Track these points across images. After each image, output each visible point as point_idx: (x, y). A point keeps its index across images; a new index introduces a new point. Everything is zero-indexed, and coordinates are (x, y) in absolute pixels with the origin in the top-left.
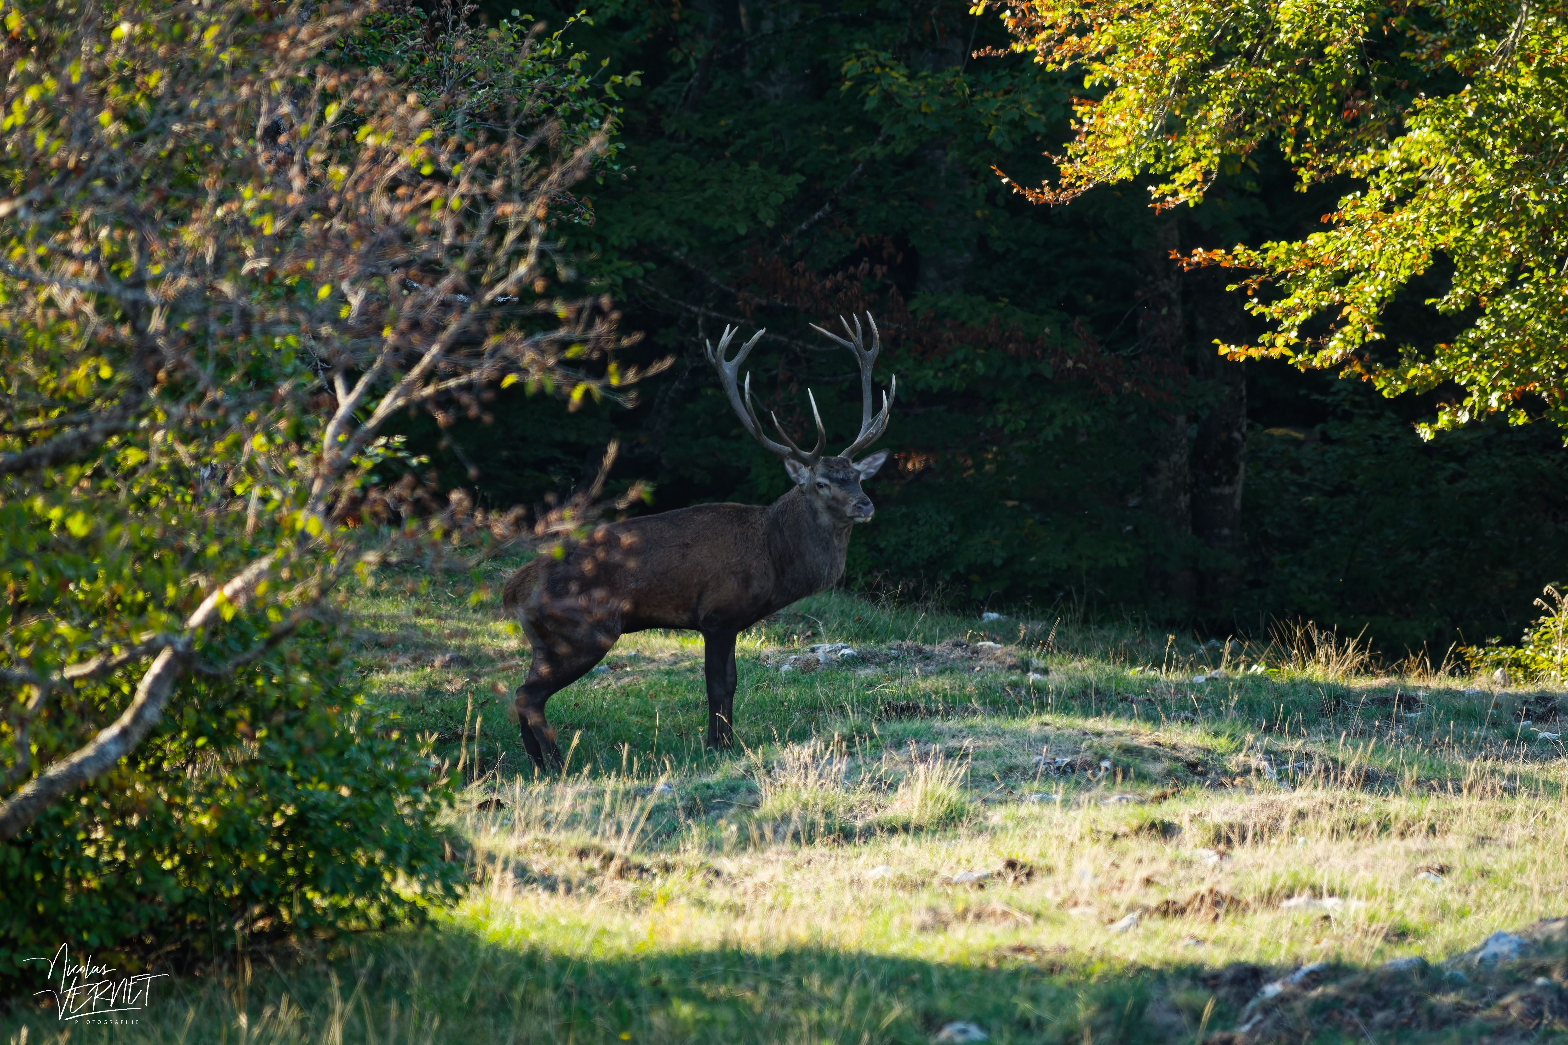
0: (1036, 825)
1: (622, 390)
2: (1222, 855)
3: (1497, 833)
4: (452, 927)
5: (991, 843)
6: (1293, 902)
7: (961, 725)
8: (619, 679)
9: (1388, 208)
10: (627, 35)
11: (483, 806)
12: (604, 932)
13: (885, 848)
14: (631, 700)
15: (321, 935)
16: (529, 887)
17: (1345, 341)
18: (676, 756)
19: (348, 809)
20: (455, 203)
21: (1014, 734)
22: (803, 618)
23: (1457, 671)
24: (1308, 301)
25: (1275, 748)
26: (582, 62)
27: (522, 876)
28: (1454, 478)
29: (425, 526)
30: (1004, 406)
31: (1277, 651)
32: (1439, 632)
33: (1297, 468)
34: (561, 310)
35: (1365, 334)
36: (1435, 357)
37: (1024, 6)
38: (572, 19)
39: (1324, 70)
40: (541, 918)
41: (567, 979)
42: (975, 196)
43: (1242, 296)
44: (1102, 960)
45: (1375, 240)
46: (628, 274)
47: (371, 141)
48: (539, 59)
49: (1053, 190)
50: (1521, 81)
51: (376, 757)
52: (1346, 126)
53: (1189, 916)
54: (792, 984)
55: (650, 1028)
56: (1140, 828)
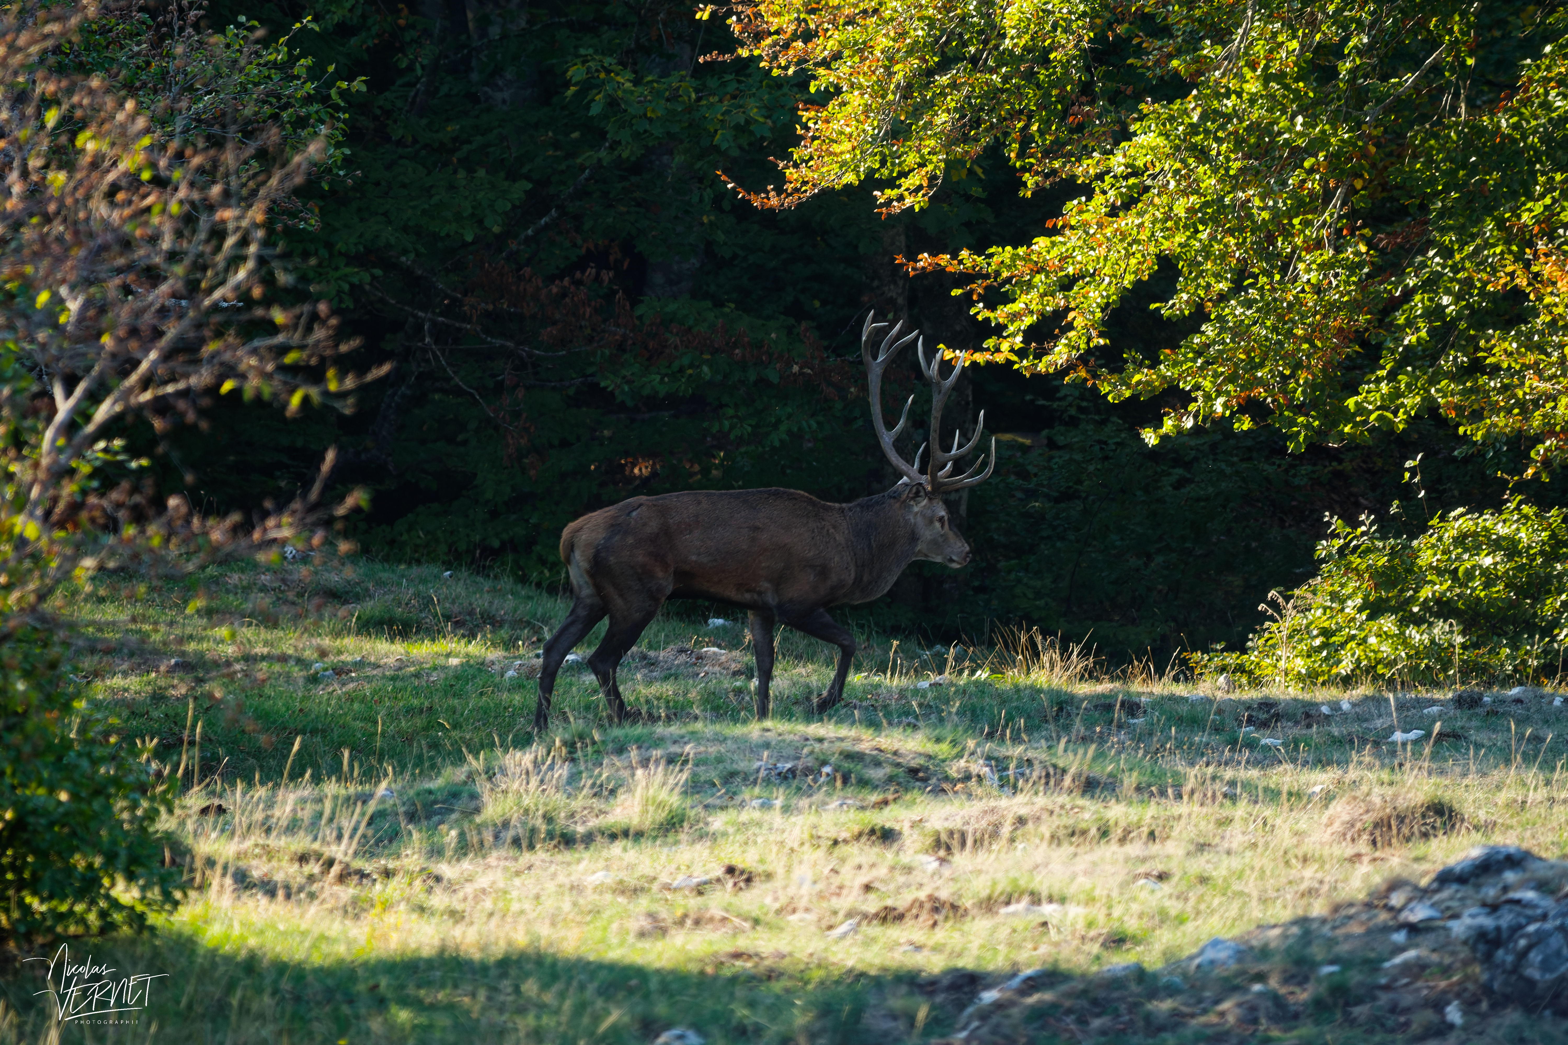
0: (757, 830)
1: (342, 395)
2: (942, 861)
3: (1217, 840)
4: (170, 933)
5: (712, 849)
6: (1012, 908)
7: (683, 731)
8: (344, 684)
9: (1113, 212)
10: (353, 41)
11: (205, 811)
12: (323, 938)
13: (605, 853)
14: (356, 706)
15: (40, 940)
16: (248, 893)
17: (1071, 347)
18: (399, 762)
19: (66, 814)
20: (174, 208)
21: (735, 739)
22: (528, 623)
23: (1182, 677)
24: (1033, 307)
25: (996, 754)
26: (309, 68)
27: (242, 882)
28: (1179, 485)
29: (143, 532)
30: (731, 412)
31: (1001, 656)
32: (1164, 638)
33: (1024, 475)
34: (279, 316)
35: (1089, 339)
36: (1160, 363)
37: (749, 12)
38: (298, 25)
39: (1049, 76)
40: (260, 924)
41: (285, 985)
42: (701, 200)
43: (968, 300)
44: (819, 966)
45: (1100, 245)
46: (356, 280)
47: (91, 146)
48: (265, 65)
49: (779, 195)
50: (1246, 86)
51: (95, 762)
52: (1071, 131)
53: (908, 922)
54: (509, 990)
55: (368, 1033)
56: (861, 834)
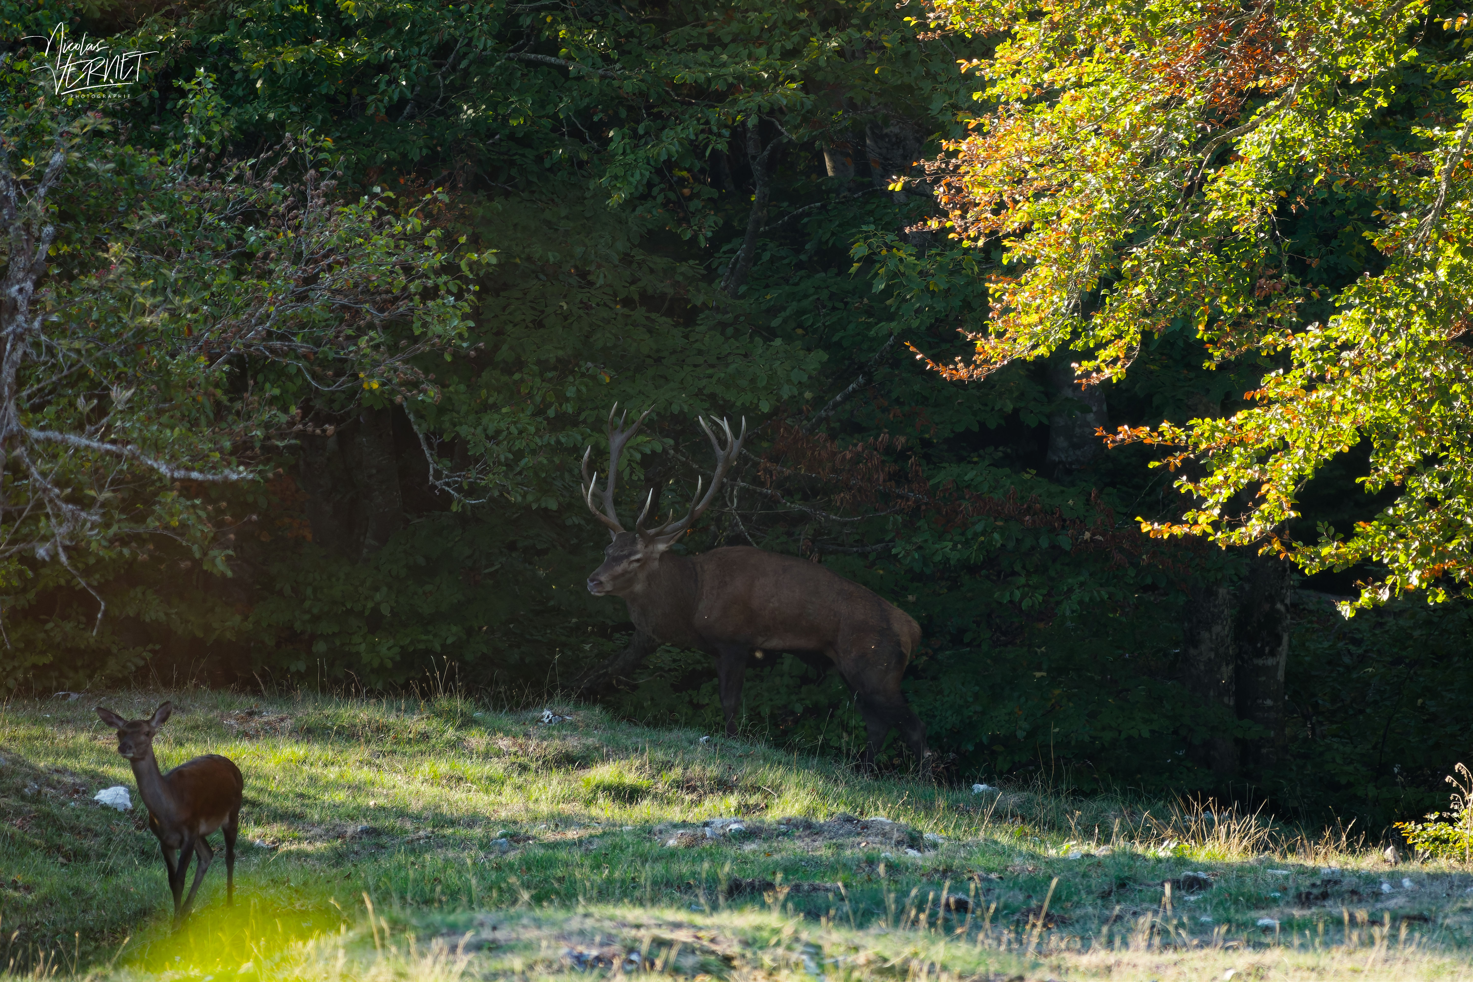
9: (1309, 385)
17: (1265, 519)
24: (1230, 479)
26: (439, 240)
30: (1022, 580)
35: (1282, 512)
36: (1353, 536)
38: (428, 196)
45: (1295, 418)
49: (967, 366)
